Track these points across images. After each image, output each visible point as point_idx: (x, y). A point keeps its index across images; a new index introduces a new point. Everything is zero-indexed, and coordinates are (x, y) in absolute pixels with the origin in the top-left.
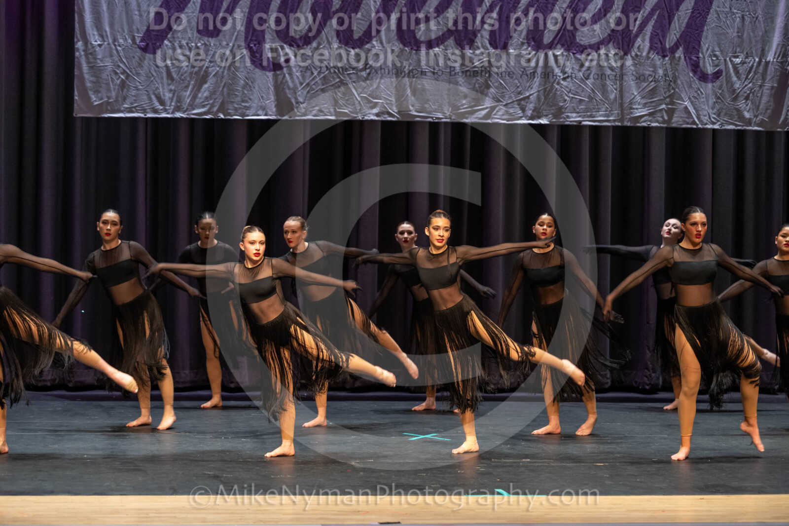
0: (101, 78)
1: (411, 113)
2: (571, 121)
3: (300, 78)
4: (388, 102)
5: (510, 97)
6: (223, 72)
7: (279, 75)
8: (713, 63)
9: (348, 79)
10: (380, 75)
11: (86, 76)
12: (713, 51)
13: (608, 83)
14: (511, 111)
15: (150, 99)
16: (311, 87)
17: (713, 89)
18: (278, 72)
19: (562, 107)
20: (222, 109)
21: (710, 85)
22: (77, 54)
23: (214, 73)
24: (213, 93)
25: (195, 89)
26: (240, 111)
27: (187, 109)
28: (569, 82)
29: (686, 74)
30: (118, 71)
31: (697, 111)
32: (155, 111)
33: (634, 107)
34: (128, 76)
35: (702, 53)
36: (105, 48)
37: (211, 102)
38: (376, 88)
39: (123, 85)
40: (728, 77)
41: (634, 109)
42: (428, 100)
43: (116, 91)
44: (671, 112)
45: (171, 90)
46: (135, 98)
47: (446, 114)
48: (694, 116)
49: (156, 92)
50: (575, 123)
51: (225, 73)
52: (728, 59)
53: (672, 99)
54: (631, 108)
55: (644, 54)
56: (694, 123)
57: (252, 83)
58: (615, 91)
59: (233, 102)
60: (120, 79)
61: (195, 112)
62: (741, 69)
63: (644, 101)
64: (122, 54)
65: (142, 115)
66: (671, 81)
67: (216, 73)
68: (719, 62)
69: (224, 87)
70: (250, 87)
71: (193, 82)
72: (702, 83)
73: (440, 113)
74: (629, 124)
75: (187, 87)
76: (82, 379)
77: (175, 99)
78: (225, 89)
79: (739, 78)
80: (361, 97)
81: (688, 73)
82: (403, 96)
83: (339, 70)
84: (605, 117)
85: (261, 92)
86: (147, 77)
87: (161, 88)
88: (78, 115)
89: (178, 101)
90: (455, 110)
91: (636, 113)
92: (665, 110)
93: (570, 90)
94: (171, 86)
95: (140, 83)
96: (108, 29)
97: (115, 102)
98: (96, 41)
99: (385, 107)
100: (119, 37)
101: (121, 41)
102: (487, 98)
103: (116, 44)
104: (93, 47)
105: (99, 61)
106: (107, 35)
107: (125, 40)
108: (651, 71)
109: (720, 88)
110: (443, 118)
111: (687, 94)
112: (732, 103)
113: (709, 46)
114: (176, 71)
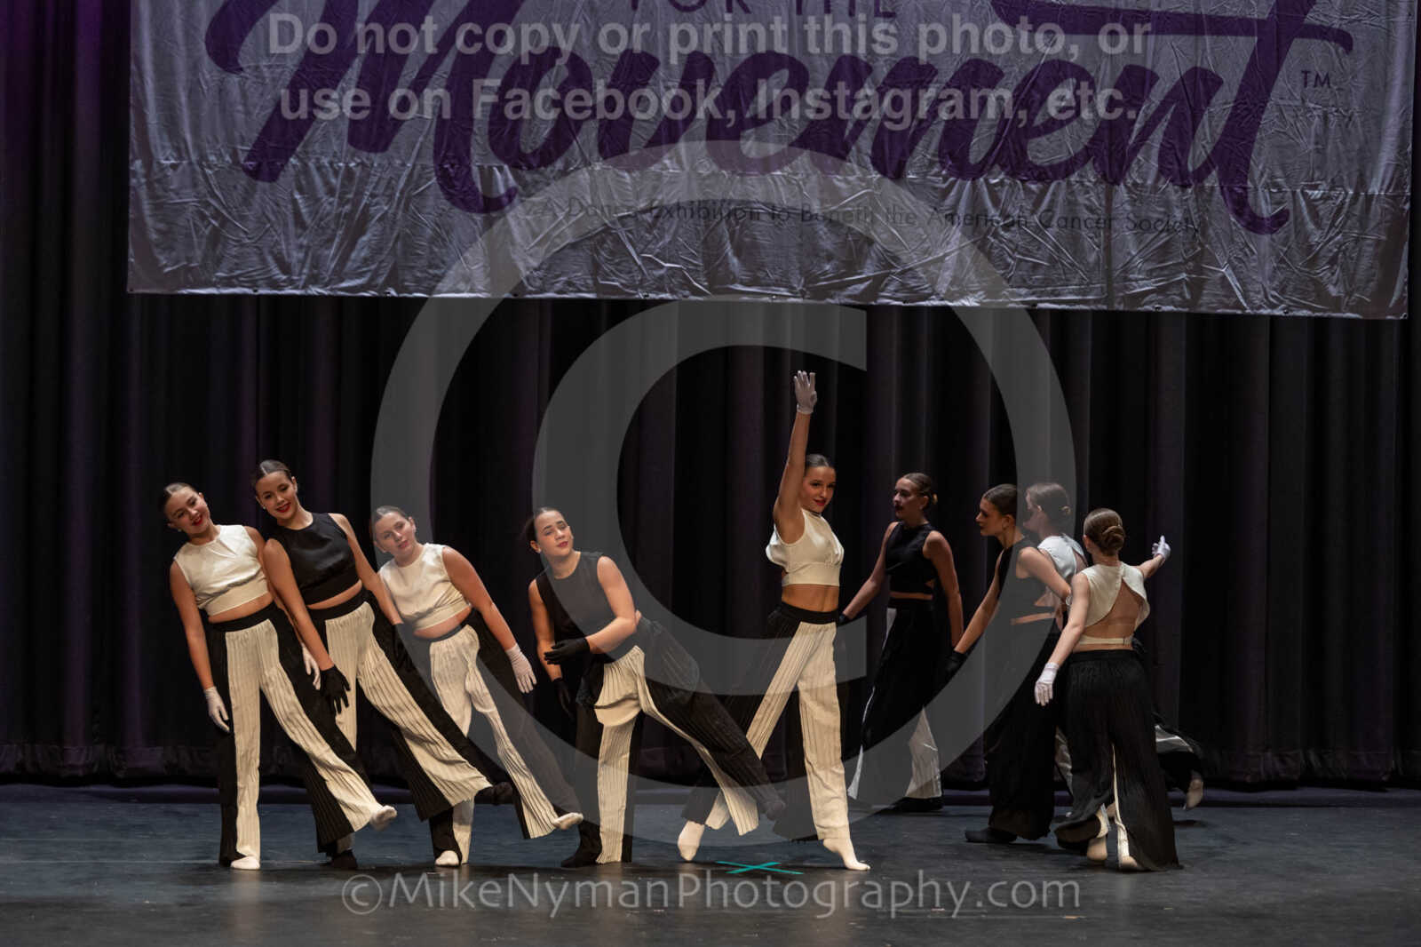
0: (176, 224)
1: (732, 287)
3: (533, 224)
4: (691, 267)
6: (395, 214)
7: (497, 218)
8: (1271, 198)
9: (619, 226)
10: (676, 220)
11: (149, 221)
12: (1272, 177)
13: (1084, 233)
14: (912, 283)
15: (263, 261)
17: (1271, 245)
18: (494, 215)
20: (393, 280)
21: (1266, 238)
22: (133, 181)
23: (379, 215)
24: (377, 250)
25: (346, 243)
26: (424, 284)
27: (330, 280)
28: (1014, 232)
29: (1223, 219)
30: (207, 213)
31: (1243, 285)
32: (274, 284)
33: (1131, 276)
34: (224, 222)
35: (1253, 181)
36: (184, 171)
37: (373, 267)
38: (670, 242)
39: (216, 239)
40: (1300, 223)
41: (1131, 280)
42: (761, 267)
43: (203, 247)
44: (1197, 286)
45: (301, 246)
46: (236, 260)
47: (794, 288)
48: (1238, 294)
49: (275, 251)
50: (1025, 306)
51: (399, 216)
52: (1298, 191)
53: (1199, 261)
54: (1126, 279)
55: (1149, 182)
56: (1238, 305)
57: (447, 233)
58: (1097, 249)
59: (413, 267)
60: (210, 227)
61: (344, 285)
62: (1323, 209)
63: (1148, 267)
64: (213, 182)
65: (249, 291)
66: (1196, 231)
67: (383, 215)
68: (1283, 198)
69: (396, 241)
70: (444, 240)
71: (340, 232)
72: (1252, 233)
73: (784, 287)
74: (1121, 308)
75: (331, 240)
76: (141, 764)
77: (309, 260)
79: (1318, 225)
80: (644, 259)
81: (1228, 217)
82: (718, 256)
84: (1077, 295)
85: (463, 249)
86: (258, 222)
87: (283, 242)
88: (136, 291)
89: (315, 266)
90: (811, 282)
91: (1135, 288)
92: (1187, 283)
93: (1017, 246)
94: (301, 239)
95: (245, 233)
96: (188, 137)
97: (201, 266)
98: (167, 159)
99: (685, 277)
100: (208, 151)
101: (212, 158)
102: (869, 261)
103: (204, 163)
104: (162, 168)
105: (172, 195)
106: (187, 148)
107: (220, 156)
108: (1161, 213)
109: (1285, 242)
110: (789, 297)
111: (1225, 253)
112: (1307, 270)
113: (1264, 168)
114: (310, 212)
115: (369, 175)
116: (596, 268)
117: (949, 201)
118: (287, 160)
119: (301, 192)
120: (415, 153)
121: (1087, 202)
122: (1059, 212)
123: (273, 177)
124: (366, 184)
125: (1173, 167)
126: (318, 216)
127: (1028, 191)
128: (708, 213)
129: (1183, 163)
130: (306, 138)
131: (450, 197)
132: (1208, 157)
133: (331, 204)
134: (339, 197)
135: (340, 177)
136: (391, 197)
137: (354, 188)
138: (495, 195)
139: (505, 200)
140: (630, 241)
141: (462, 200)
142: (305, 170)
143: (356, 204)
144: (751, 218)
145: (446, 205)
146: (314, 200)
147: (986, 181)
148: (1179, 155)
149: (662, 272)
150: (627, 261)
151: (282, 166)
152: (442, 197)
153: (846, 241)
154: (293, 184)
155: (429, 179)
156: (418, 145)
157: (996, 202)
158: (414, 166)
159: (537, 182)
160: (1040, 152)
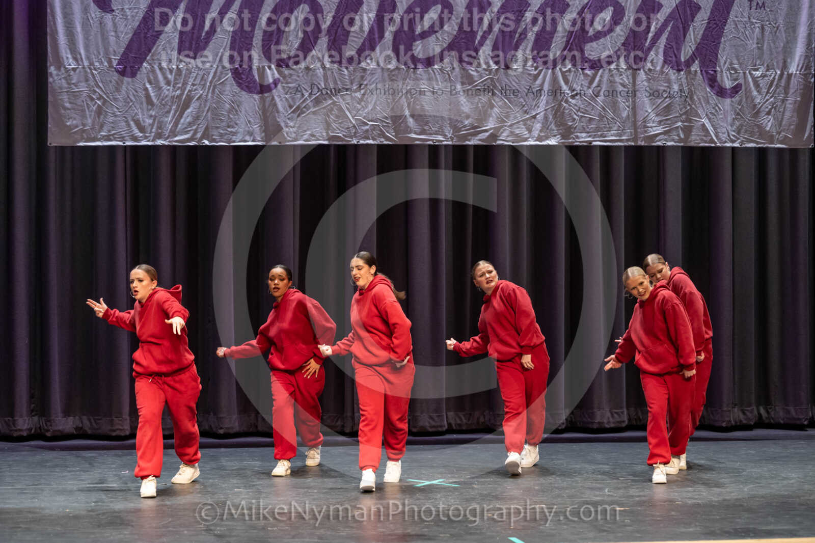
0: (76, 104)
1: (409, 135)
2: (580, 142)
3: (290, 100)
4: (385, 124)
5: (515, 117)
7: (268, 97)
8: (731, 76)
9: (342, 101)
10: (375, 96)
12: (731, 64)
13: (619, 99)
14: (517, 131)
15: (129, 125)
16: (302, 110)
17: (731, 105)
18: (266, 95)
19: (570, 127)
20: (206, 135)
21: (728, 101)
22: (50, 80)
23: (197, 97)
24: (197, 118)
25: (178, 113)
26: (226, 137)
27: (169, 136)
28: (577, 99)
29: (704, 90)
30: (94, 97)
31: (715, 128)
32: (135, 139)
33: (648, 125)
34: (105, 101)
35: (720, 66)
36: (80, 72)
37: (194, 128)
38: (372, 110)
39: (99, 111)
40: (748, 91)
41: (648, 127)
42: (427, 123)
43: (92, 117)
44: (688, 130)
45: (151, 116)
46: (112, 125)
47: (447, 136)
48: (712, 134)
49: (135, 118)
50: (585, 144)
51: (209, 97)
53: (689, 115)
54: (645, 127)
55: (658, 68)
56: (712, 141)
57: (238, 106)
58: (627, 109)
59: (217, 128)
60: (96, 105)
61: (177, 138)
62: (763, 83)
63: (658, 119)
64: (98, 78)
65: (121, 143)
66: (687, 97)
67: (199, 97)
68: (738, 76)
69: (208, 111)
70: (236, 111)
71: (174, 107)
72: (720, 98)
73: (440, 135)
74: (643, 144)
75: (169, 112)
76: (60, 428)
77: (156, 125)
78: (209, 114)
79: (759, 92)
80: (356, 120)
81: (705, 88)
82: (401, 117)
83: (331, 91)
84: (615, 136)
85: (248, 116)
86: (124, 102)
87: (140, 114)
88: (53, 144)
89: (159, 127)
90: (456, 132)
91: (651, 132)
92: (681, 128)
93: (580, 108)
94: (151, 112)
95: (117, 108)
96: (82, 52)
97: (91, 129)
98: (70, 65)
99: (381, 130)
100: (94, 60)
101: (97, 64)
102: (491, 119)
103: (92, 67)
104: (67, 71)
105: (74, 87)
106: (82, 59)
107: (101, 63)
108: (666, 86)
109: (740, 103)
110: (444, 141)
111: (704, 110)
112: (753, 119)
113: (726, 58)
114: (156, 96)
115: (190, 73)
116: (328, 126)
117: (539, 82)
118: (142, 63)
119: (150, 83)
120: (218, 59)
121: (621, 81)
122: (604, 87)
123: (133, 75)
124: (189, 78)
125: (672, 59)
126: (161, 98)
127: (586, 75)
128: (395, 92)
129: (678, 57)
130: (152, 51)
131: (239, 85)
132: (693, 52)
133: (168, 90)
134: (174, 87)
135: (174, 74)
136: (204, 85)
137: (182, 80)
138: (266, 83)
139: (273, 86)
140: (348, 109)
141: (247, 86)
142: (153, 71)
143: (183, 90)
144: (420, 94)
145: (236, 89)
146: (159, 89)
147: (560, 69)
148: (676, 52)
149: (367, 127)
150: (346, 121)
151: (139, 68)
152: (235, 85)
153: (477, 107)
154: (146, 79)
155: (227, 74)
156: (220, 54)
157: (567, 82)
158: (218, 67)
159: (291, 75)
160: (591, 51)
